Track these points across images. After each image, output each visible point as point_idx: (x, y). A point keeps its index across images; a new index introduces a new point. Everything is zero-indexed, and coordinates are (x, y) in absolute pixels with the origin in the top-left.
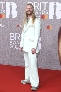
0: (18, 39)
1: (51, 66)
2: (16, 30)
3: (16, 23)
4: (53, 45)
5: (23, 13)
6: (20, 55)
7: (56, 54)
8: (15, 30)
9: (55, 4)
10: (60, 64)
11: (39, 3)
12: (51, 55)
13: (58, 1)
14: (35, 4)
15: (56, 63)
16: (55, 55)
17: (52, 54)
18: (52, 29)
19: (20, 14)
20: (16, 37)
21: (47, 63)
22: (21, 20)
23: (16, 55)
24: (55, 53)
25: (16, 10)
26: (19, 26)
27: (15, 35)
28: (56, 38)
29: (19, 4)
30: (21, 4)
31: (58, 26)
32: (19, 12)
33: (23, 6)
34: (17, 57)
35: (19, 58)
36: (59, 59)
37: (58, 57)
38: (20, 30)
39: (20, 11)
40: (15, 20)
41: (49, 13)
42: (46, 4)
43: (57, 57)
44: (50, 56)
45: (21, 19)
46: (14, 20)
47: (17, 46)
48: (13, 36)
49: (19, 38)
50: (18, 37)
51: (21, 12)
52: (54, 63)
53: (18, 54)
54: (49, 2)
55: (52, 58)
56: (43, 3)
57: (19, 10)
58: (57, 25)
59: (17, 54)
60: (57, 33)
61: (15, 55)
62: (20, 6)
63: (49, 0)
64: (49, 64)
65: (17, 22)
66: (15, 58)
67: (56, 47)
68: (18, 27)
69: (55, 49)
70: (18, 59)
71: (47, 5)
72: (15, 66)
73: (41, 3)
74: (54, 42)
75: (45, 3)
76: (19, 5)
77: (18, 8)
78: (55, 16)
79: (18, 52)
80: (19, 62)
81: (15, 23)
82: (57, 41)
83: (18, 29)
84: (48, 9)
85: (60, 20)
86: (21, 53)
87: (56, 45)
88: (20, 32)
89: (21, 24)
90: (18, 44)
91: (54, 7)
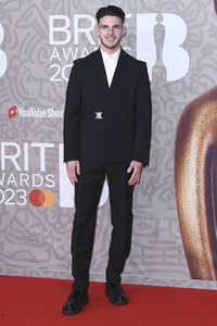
0: (14, 166)
1: (150, 271)
2: (5, 128)
3: (3, 99)
4: (156, 186)
5: (30, 59)
6: (21, 229)
7: (171, 220)
9: (159, 19)
10: (185, 261)
12: (149, 227)
13: (171, 8)
14: (80, 20)
15: (168, 260)
17: (153, 223)
19: (16, 62)
20: (4, 157)
22: (24, 90)
23: (4, 231)
24: (165, 218)
25: (3, 47)
26: (15, 114)
28: (165, 159)
29: (11, 23)
30: (22, 23)
31: (172, 109)
32: (15, 57)
33: (31, 29)
34: (10, 238)
35: (17, 241)
36: (180, 242)
37: (179, 235)
38: (21, 129)
39: (20, 53)
40: (1, 88)
43: (172, 236)
44: (146, 232)
45: (24, 82)
47: (9, 194)
49: (18, 160)
50: (13, 158)
51: (24, 56)
52: (160, 260)
53: (15, 225)
54: (134, 12)
57: (12, 49)
58: (170, 104)
59: (10, 225)
60: (172, 137)
61: (1, 232)
62: (17, 30)
63: (133, 6)
64: (144, 263)
65: (7, 94)
66: (2, 244)
67: (169, 193)
68: (11, 116)
69: (167, 201)
70: (16, 247)
71: (127, 25)
72: (4, 274)
74: (161, 172)
76: (11, 27)
77: (7, 38)
78: (160, 70)
79: (14, 219)
80: (19, 260)
82: (168, 170)
83: (11, 125)
84: (133, 39)
85: (180, 86)
86: (27, 223)
87: (169, 186)
88: (22, 135)
89: (25, 103)
90: (11, 186)
91: (155, 31)
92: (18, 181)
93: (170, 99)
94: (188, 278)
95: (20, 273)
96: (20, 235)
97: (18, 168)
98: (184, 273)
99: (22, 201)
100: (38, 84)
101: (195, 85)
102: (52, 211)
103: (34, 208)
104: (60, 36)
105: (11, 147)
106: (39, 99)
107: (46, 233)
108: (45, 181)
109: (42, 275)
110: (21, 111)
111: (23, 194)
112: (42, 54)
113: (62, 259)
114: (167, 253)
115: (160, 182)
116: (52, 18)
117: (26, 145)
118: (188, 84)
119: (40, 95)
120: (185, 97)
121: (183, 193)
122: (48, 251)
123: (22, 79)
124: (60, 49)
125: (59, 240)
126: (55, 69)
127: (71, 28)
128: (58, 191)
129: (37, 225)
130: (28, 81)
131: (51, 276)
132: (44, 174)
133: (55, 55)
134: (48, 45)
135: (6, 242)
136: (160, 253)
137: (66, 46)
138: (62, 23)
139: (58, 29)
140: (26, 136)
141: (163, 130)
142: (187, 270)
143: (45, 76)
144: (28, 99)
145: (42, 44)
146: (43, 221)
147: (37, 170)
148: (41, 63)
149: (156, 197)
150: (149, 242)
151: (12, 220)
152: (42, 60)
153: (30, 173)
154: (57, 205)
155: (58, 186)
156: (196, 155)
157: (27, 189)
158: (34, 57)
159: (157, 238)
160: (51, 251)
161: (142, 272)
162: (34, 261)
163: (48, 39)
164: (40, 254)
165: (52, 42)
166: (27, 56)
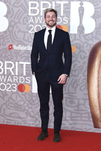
0: (11, 73)
1: (75, 124)
2: (7, 55)
3: (6, 41)
4: (78, 83)
5: (19, 22)
6: (13, 102)
7: (85, 100)
8: (4, 55)
9: (81, 4)
10: (91, 119)
11: (51, 3)
12: (74, 103)
14: (44, 4)
15: (83, 119)
16: (82, 102)
17: (76, 101)
18: (76, 53)
19: (13, 23)
20: (6, 68)
21: (68, 118)
23: (6, 104)
24: (82, 99)
25: (6, 16)
26: (12, 48)
27: (4, 65)
28: (83, 71)
29: (11, 5)
30: (16, 5)
31: (87, 47)
33: (20, 8)
34: (8, 107)
35: (12, 108)
36: (89, 110)
37: (89, 107)
38: (14, 55)
39: (15, 19)
40: (5, 35)
41: (69, 21)
42: (65, 5)
43: (85, 107)
44: (73, 105)
46: (3, 35)
48: (0, 67)
49: (13, 70)
50: (11, 69)
51: (16, 21)
52: (79, 118)
53: (11, 101)
55: (76, 108)
56: (57, 2)
57: (11, 17)
58: (86, 45)
59: (9, 101)
60: (86, 60)
61: (4, 104)
62: (14, 8)
64: (72, 120)
65: (8, 39)
66: (4, 109)
67: (84, 87)
68: (10, 49)
69: (83, 91)
70: (11, 111)
71: (66, 7)
72: (5, 124)
73: (54, 3)
74: (81, 77)
75: (62, 3)
76: (11, 7)
77: (9, 12)
78: (81, 28)
79: (11, 98)
81: (4, 41)
82: (84, 76)
83: (10, 53)
84: (68, 13)
85: (90, 36)
86: (16, 100)
87: (84, 83)
88: (15, 58)
89: (16, 43)
90: (9, 82)
91: (79, 10)
92: (13, 80)
93: (86, 42)
94: (93, 127)
95: (13, 123)
96: (13, 105)
97: (13, 74)
98: (91, 125)
99: (14, 89)
100: (23, 34)
101: (98, 36)
102: (29, 94)
103: (20, 93)
104: (34, 11)
105: (9, 63)
106: (23, 41)
107: (25, 105)
108: (25, 80)
109: (23, 125)
110: (14, 47)
111: (15, 86)
112: (25, 20)
113: (33, 117)
114: (83, 115)
115: (80, 82)
116: (30, 3)
117: (17, 63)
118: (94, 36)
119: (24, 39)
120: (93, 42)
121: (91, 87)
122: (26, 113)
123: (15, 32)
124: (34, 17)
125: (32, 108)
126: (31, 27)
127: (39, 8)
128: (32, 85)
129: (21, 101)
130: (18, 32)
131: (27, 125)
132: (25, 77)
133: (31, 20)
134: (28, 15)
135: (7, 109)
136: (80, 115)
137: (37, 16)
138: (35, 5)
139: (33, 8)
140: (17, 59)
141: (82, 57)
142: (92, 124)
143: (26, 30)
144: (18, 41)
145: (25, 15)
146: (24, 99)
147: (22, 75)
148: (24, 24)
149: (78, 88)
150: (75, 110)
151: (9, 98)
152: (25, 22)
153: (18, 76)
154: (31, 92)
155: (31, 82)
156: (97, 69)
157: (17, 84)
158: (21, 21)
159: (78, 108)
160: (28, 114)
161: (70, 124)
162: (20, 118)
163: (28, 12)
164: (23, 115)
165: (30, 14)
166: (18, 21)
